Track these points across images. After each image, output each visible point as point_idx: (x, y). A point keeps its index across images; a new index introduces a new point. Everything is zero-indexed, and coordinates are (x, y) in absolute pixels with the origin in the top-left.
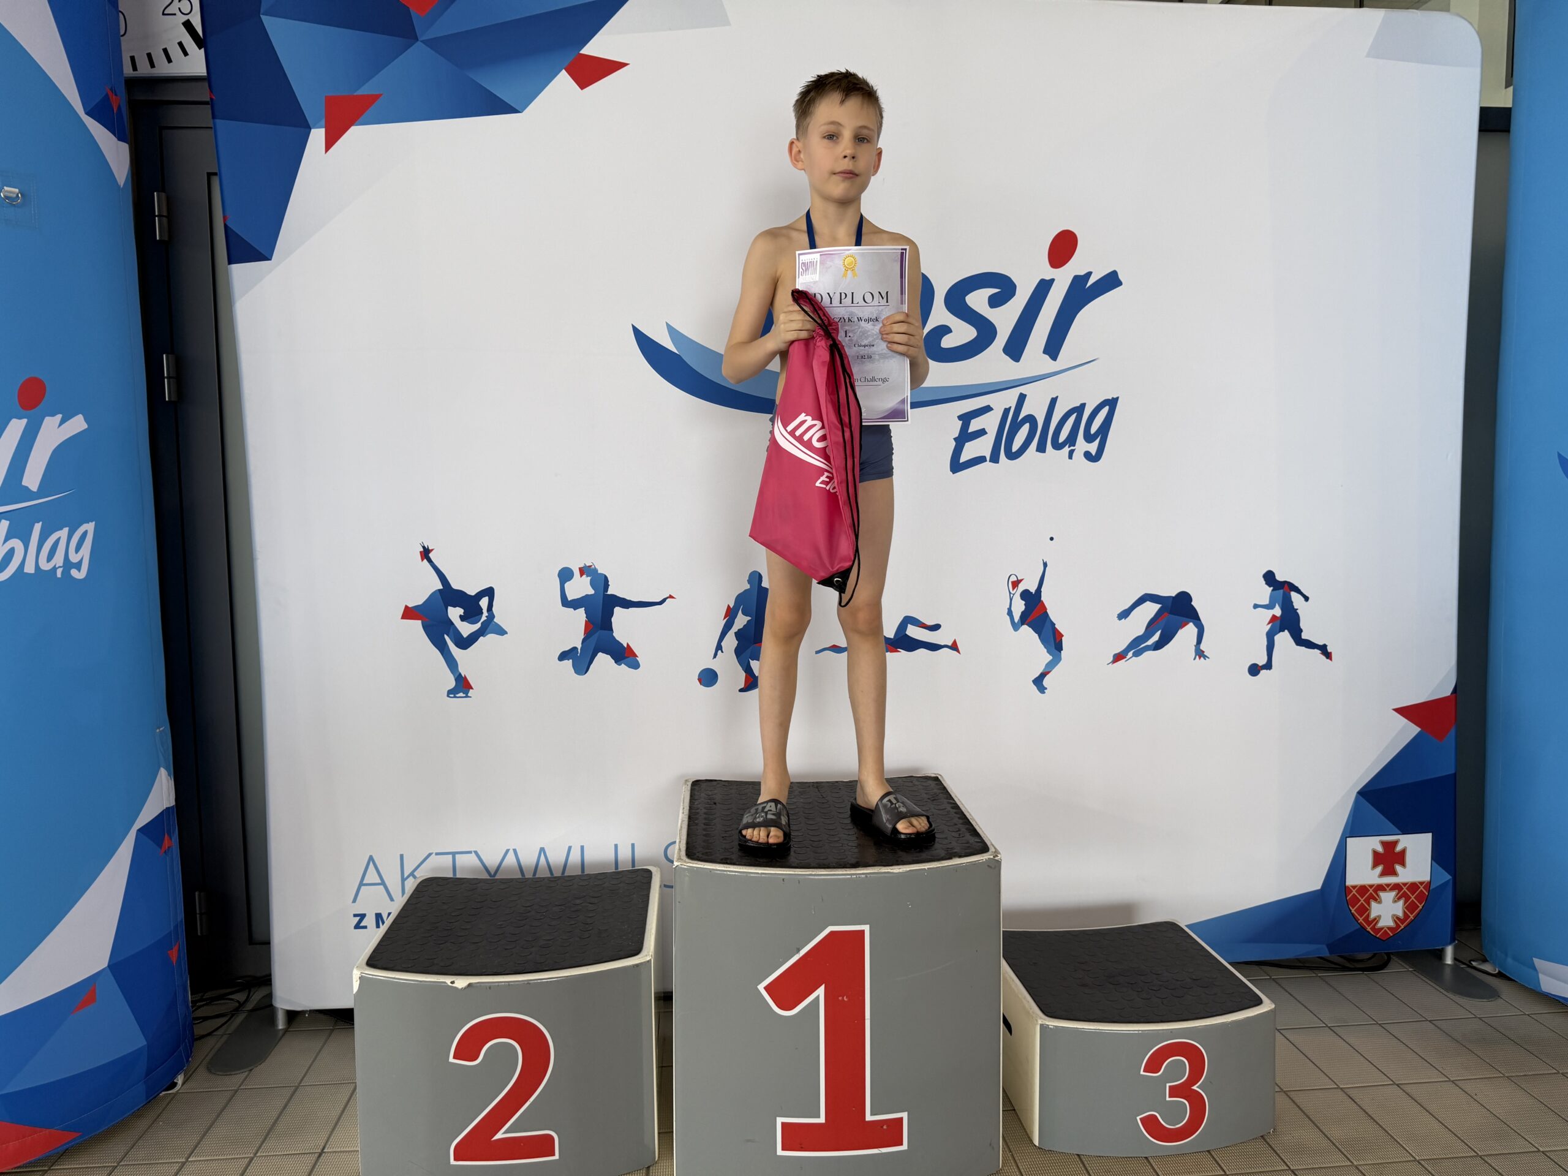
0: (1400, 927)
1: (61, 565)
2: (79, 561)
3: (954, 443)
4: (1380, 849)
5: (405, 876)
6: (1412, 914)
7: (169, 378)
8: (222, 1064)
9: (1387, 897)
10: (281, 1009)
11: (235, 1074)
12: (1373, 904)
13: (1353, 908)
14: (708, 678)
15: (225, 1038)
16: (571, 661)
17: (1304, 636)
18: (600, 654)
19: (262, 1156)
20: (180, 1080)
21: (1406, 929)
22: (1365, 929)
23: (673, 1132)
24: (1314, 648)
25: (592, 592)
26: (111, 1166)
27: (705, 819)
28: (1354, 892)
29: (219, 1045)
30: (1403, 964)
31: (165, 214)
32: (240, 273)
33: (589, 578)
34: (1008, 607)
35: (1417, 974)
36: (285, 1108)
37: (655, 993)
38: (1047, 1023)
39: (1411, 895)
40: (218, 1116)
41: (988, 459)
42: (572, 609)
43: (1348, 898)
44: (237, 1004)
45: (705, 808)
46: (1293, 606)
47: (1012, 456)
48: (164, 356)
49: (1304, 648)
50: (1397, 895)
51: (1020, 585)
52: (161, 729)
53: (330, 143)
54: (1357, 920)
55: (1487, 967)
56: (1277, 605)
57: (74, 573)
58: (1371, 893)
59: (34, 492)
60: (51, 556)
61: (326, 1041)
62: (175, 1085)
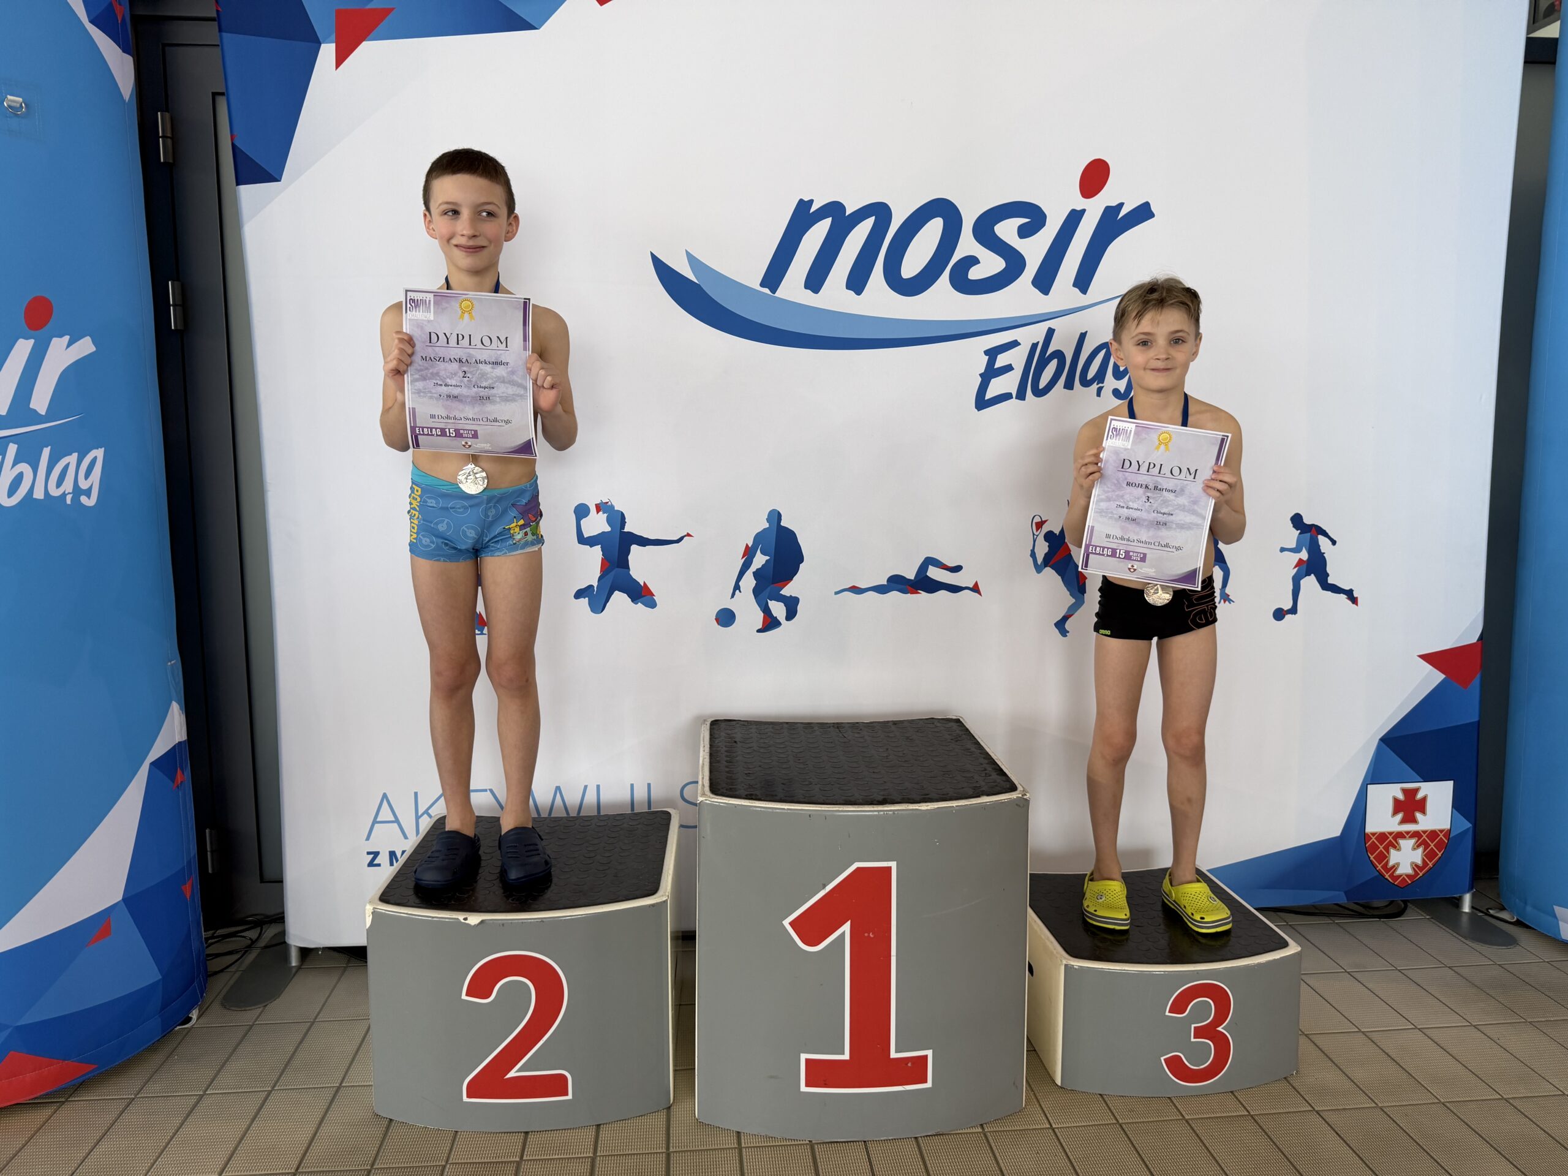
0: (1419, 874)
1: (71, 491)
2: (88, 489)
3: (980, 379)
4: (1401, 796)
5: (420, 814)
6: (1430, 862)
7: (175, 305)
8: (237, 999)
9: (1407, 844)
10: (295, 946)
11: (249, 1010)
12: (1392, 851)
13: (1372, 855)
14: (726, 618)
15: (237, 975)
16: (587, 599)
17: (1330, 581)
18: (617, 593)
19: (281, 1090)
20: (194, 1014)
21: (1425, 876)
22: (1383, 876)
23: (695, 1069)
24: (1340, 593)
25: (608, 529)
26: (128, 1098)
27: (727, 756)
28: (1373, 839)
29: (232, 982)
30: (1420, 911)
31: (169, 135)
32: (249, 194)
33: (606, 515)
34: (1032, 548)
35: (1434, 921)
36: (301, 1043)
37: (671, 932)
38: (1072, 963)
39: (1430, 843)
40: (234, 1050)
41: (1014, 396)
42: (588, 546)
43: (1367, 845)
44: (250, 942)
45: (726, 747)
46: (1320, 550)
47: (1039, 393)
48: (170, 282)
49: (1330, 592)
50: (1417, 842)
51: (1043, 526)
52: (173, 662)
53: (340, 60)
54: (1375, 867)
55: (1504, 915)
56: (1304, 549)
57: (84, 499)
58: (1390, 840)
59: (42, 415)
60: (59, 484)
61: (339, 979)
62: (189, 1019)
